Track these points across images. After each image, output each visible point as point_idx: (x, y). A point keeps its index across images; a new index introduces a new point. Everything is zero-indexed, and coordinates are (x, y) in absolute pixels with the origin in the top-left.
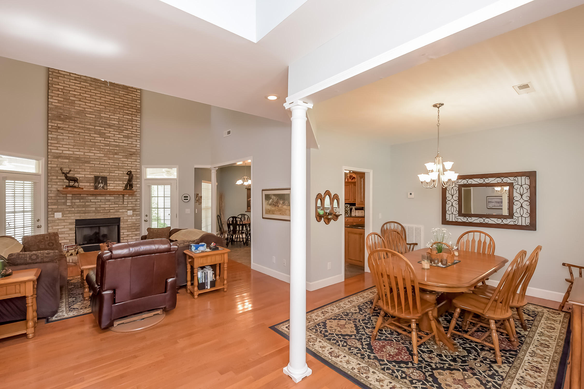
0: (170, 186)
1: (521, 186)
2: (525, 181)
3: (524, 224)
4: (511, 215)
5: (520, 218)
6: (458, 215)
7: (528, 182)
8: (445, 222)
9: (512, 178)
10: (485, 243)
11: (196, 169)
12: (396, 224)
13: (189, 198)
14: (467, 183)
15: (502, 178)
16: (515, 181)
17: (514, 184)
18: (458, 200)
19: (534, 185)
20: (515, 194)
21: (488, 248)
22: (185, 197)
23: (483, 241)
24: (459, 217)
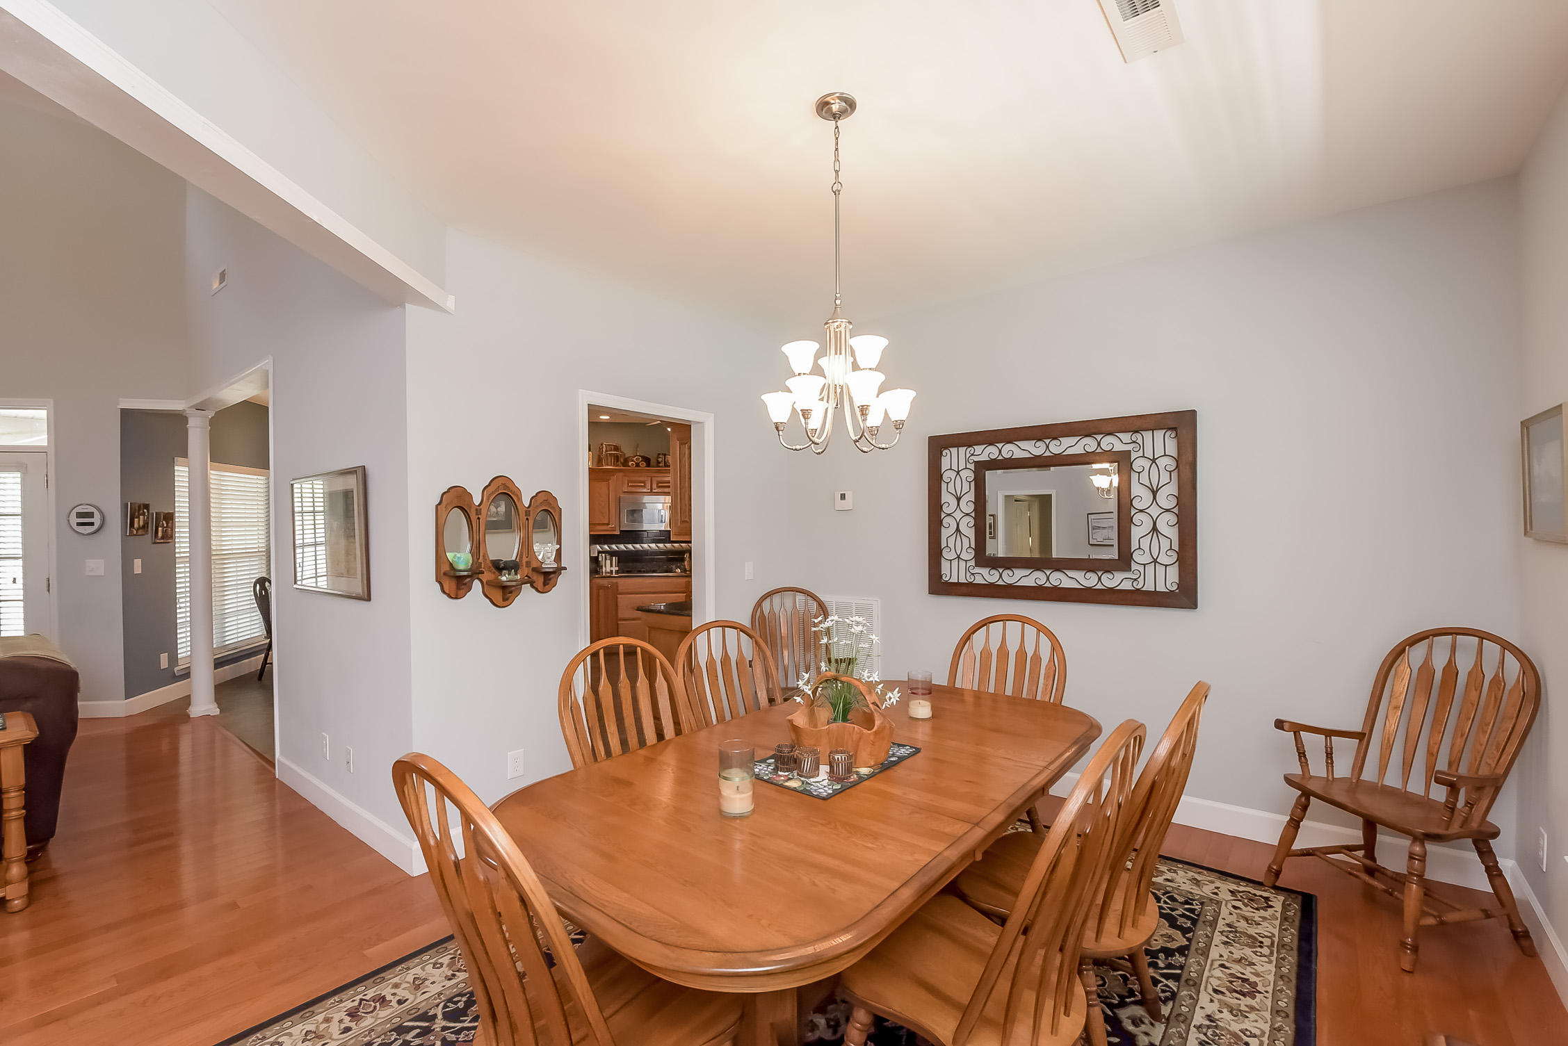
0: (18, 475)
1: (1154, 461)
2: (1162, 444)
3: (1161, 588)
4: (1124, 561)
5: (1150, 569)
6: (973, 563)
7: (1172, 448)
8: (939, 586)
9: (1126, 437)
10: (1037, 658)
11: (126, 414)
12: (800, 598)
13: (97, 520)
14: (1000, 458)
15: (1099, 437)
16: (1133, 445)
17: (1133, 456)
18: (973, 515)
19: (1190, 459)
20: (1136, 489)
21: (1046, 677)
22: (80, 515)
23: (1030, 653)
24: (977, 570)
